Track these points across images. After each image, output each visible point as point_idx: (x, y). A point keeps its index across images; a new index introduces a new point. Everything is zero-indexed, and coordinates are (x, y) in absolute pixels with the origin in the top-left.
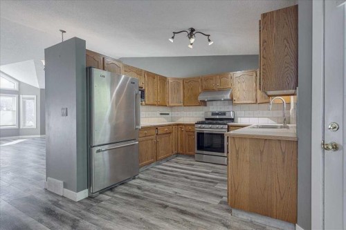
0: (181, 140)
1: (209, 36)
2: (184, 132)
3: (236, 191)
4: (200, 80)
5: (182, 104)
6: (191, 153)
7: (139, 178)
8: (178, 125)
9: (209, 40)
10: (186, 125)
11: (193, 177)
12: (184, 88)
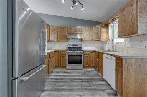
0: (58, 59)
1: (82, 5)
2: (60, 55)
3: (127, 88)
4: (66, 28)
5: (56, 40)
6: (64, 66)
7: (46, 90)
8: (56, 51)
9: (82, 7)
10: (60, 51)
11: (77, 80)
12: (57, 32)
